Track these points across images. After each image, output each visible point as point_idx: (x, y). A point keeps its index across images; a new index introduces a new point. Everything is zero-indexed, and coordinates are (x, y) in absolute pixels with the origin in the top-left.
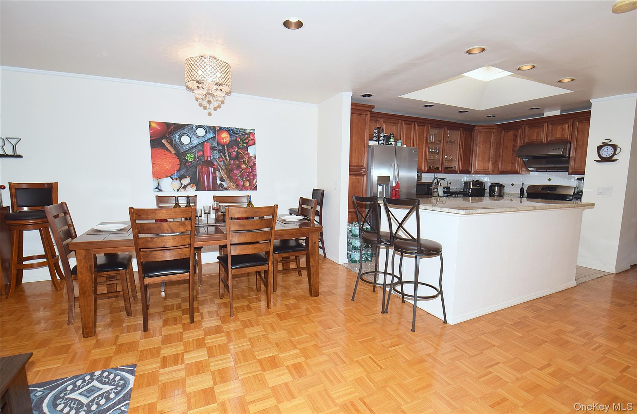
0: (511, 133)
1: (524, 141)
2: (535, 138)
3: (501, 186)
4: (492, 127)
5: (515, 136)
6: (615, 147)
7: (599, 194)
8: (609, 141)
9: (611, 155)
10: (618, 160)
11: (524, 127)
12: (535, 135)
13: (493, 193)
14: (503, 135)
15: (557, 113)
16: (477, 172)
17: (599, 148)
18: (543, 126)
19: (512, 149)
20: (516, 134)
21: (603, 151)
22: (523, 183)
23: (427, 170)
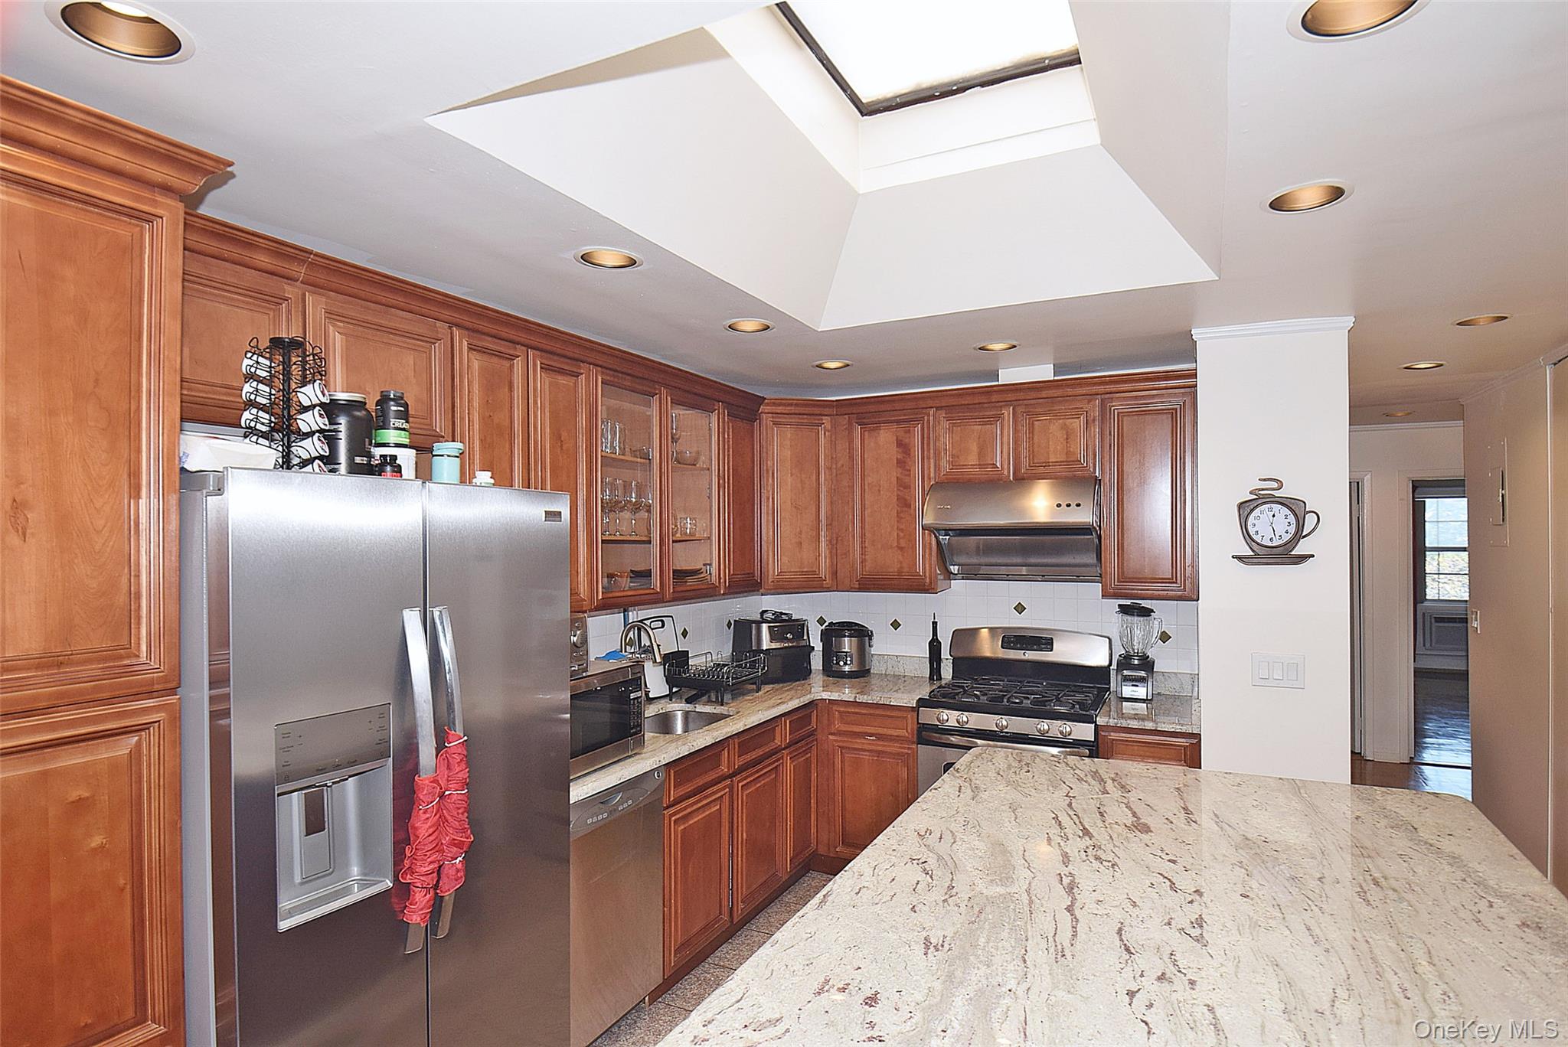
0: (885, 438)
1: (937, 467)
2: (973, 459)
3: (862, 634)
4: (817, 411)
5: (904, 447)
6: (1297, 509)
7: (1263, 682)
8: (1275, 485)
9: (1286, 538)
10: (1313, 556)
11: (931, 418)
12: (974, 448)
13: (842, 663)
14: (857, 442)
15: (1044, 372)
16: (783, 588)
17: (1245, 509)
18: (999, 417)
19: (898, 495)
20: (907, 441)
21: (1256, 522)
22: (936, 620)
23: (603, 599)
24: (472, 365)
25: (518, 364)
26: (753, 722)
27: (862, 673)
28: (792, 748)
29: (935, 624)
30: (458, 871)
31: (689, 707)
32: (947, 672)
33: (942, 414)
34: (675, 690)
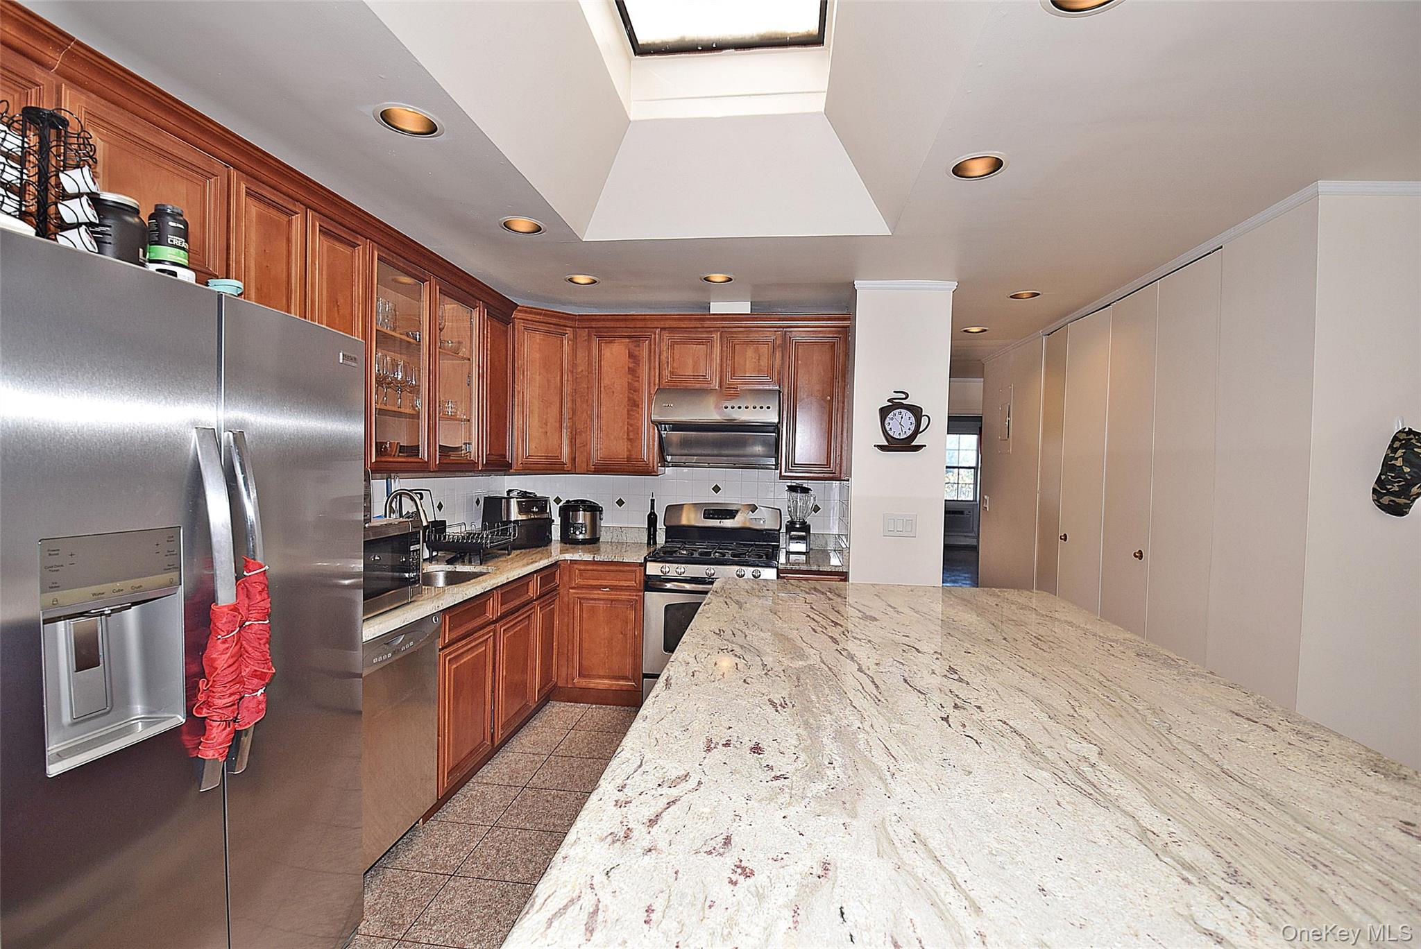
0: (620, 349)
1: (661, 376)
2: (689, 370)
3: (594, 509)
4: (562, 322)
5: (634, 358)
6: (916, 412)
7: (891, 533)
8: (904, 396)
9: (909, 433)
10: (925, 446)
11: (657, 336)
12: (691, 361)
13: (577, 533)
14: (595, 352)
15: (744, 307)
16: (530, 469)
17: (884, 412)
18: (709, 340)
19: (628, 397)
20: (637, 353)
21: (890, 422)
22: (654, 498)
23: (376, 461)
24: (249, 212)
25: (297, 220)
26: (514, 576)
27: (594, 540)
28: (542, 600)
29: (653, 501)
30: (259, 703)
31: (450, 568)
32: (661, 539)
33: (666, 335)
34: (435, 554)
